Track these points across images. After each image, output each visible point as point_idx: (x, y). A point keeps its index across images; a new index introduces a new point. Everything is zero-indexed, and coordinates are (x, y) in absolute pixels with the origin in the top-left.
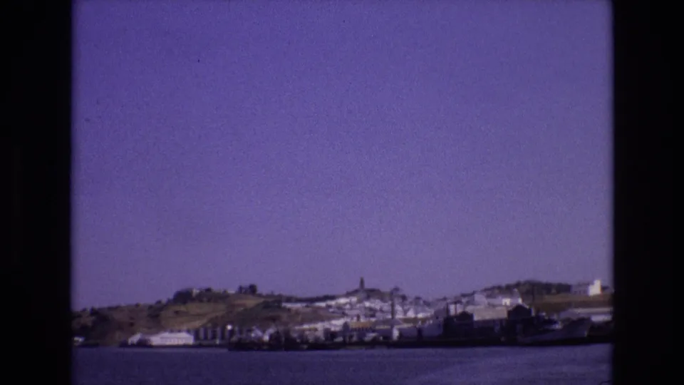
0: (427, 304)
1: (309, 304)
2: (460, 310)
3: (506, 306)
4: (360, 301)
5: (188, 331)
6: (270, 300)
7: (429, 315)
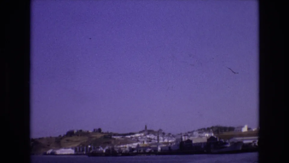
0: (173, 136)
1: (123, 137)
2: (187, 139)
3: (207, 137)
4: (145, 135)
5: (72, 148)
6: (107, 135)
7: (174, 141)
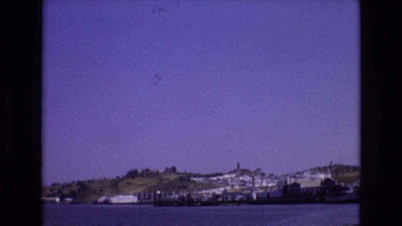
1: (207, 178)
2: (293, 181)
3: (321, 179)
4: (237, 177)
5: (134, 195)
6: (183, 176)
7: (275, 184)
